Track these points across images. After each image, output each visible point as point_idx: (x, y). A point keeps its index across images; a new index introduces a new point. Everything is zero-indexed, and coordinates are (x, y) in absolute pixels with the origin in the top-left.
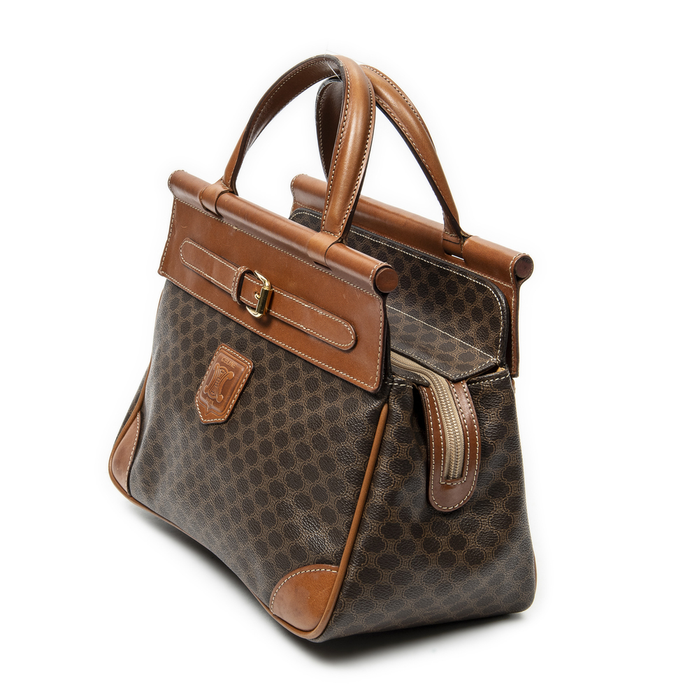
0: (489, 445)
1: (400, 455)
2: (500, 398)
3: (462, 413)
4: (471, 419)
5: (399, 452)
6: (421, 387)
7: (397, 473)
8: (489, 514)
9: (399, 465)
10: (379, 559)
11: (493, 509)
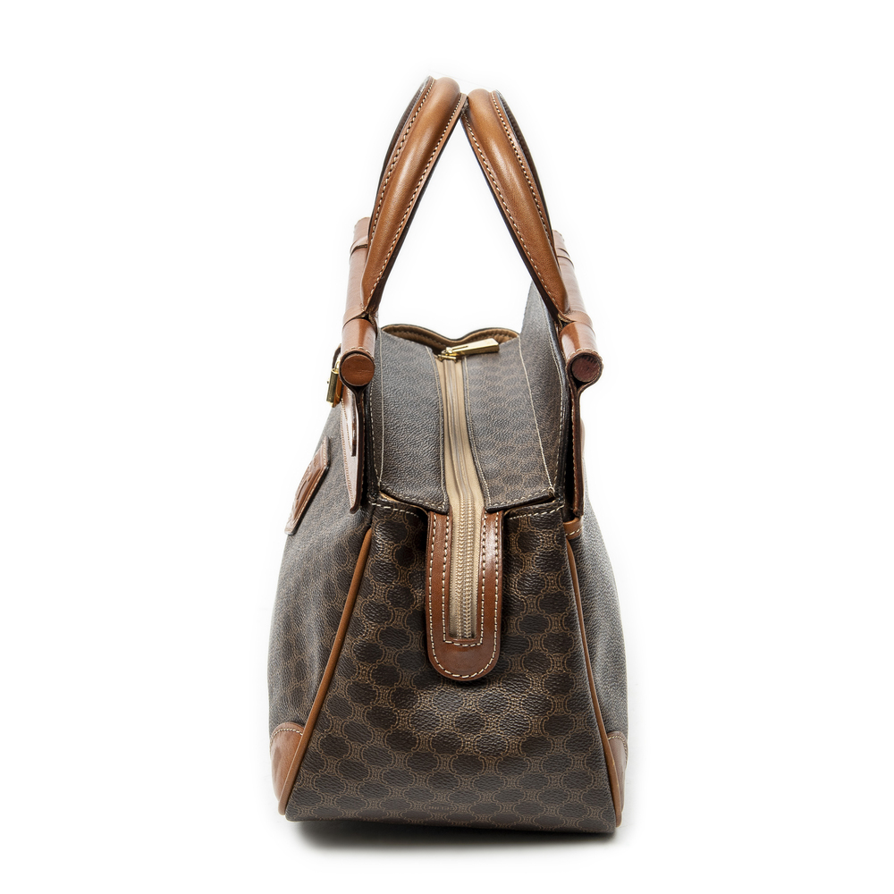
0: (519, 601)
1: (376, 597)
2: (539, 539)
3: (484, 554)
4: (493, 563)
5: (375, 594)
6: (432, 513)
7: (372, 620)
8: (522, 692)
9: (374, 610)
10: (346, 726)
11: (528, 687)
